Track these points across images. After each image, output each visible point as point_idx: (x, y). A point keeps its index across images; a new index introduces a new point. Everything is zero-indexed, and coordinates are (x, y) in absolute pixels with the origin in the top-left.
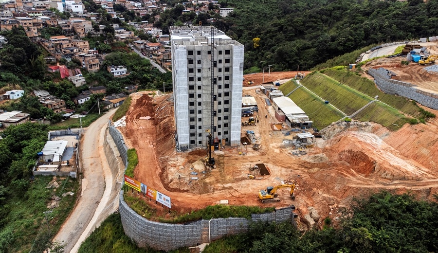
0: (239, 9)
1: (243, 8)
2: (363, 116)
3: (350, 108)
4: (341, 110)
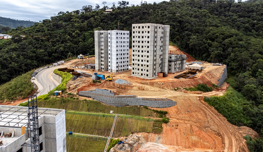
2: (121, 131)
3: (100, 130)
4: (92, 134)
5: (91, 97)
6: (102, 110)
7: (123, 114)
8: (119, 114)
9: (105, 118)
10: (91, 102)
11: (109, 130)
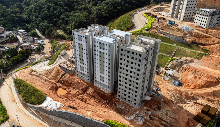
2: (178, 55)
3: (167, 52)
4: (163, 53)
6: (170, 42)
7: (181, 46)
8: (179, 46)
9: (171, 47)
10: (164, 37)
11: (172, 53)
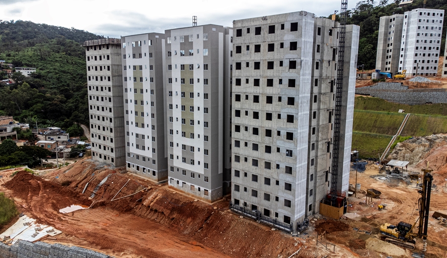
0: (40, 69)
1: (47, 68)
2: (415, 131)
3: (381, 128)
4: (370, 131)
5: (369, 95)
6: (385, 108)
7: (419, 113)
9: (390, 116)
10: (369, 100)
11: (397, 129)
